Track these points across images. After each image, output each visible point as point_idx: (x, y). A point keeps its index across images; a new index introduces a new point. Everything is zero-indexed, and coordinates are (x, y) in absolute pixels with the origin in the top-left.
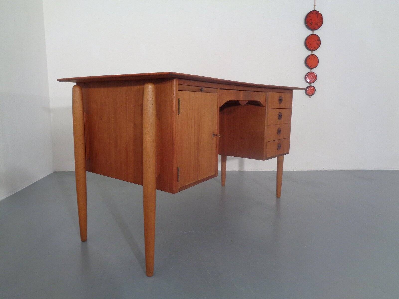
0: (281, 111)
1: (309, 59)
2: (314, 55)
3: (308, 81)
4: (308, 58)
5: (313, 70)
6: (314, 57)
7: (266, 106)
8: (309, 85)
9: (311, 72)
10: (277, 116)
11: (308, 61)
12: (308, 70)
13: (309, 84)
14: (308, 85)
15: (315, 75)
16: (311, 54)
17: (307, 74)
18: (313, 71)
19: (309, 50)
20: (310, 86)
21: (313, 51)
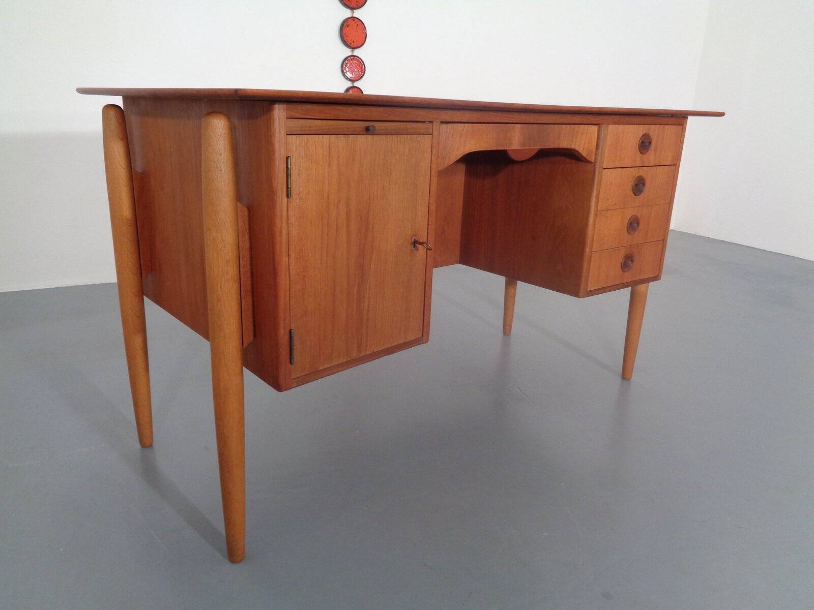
0: (642, 172)
1: (348, 26)
2: (357, 18)
3: (349, 75)
4: (345, 24)
5: (357, 52)
6: (356, 23)
7: (595, 162)
8: (351, 85)
9: (354, 57)
10: (629, 186)
11: (346, 30)
12: (347, 52)
13: (350, 82)
14: (349, 84)
15: (360, 62)
16: (350, 15)
17: (345, 59)
18: (356, 55)
19: (346, 6)
20: (353, 87)
21: (355, 11)
